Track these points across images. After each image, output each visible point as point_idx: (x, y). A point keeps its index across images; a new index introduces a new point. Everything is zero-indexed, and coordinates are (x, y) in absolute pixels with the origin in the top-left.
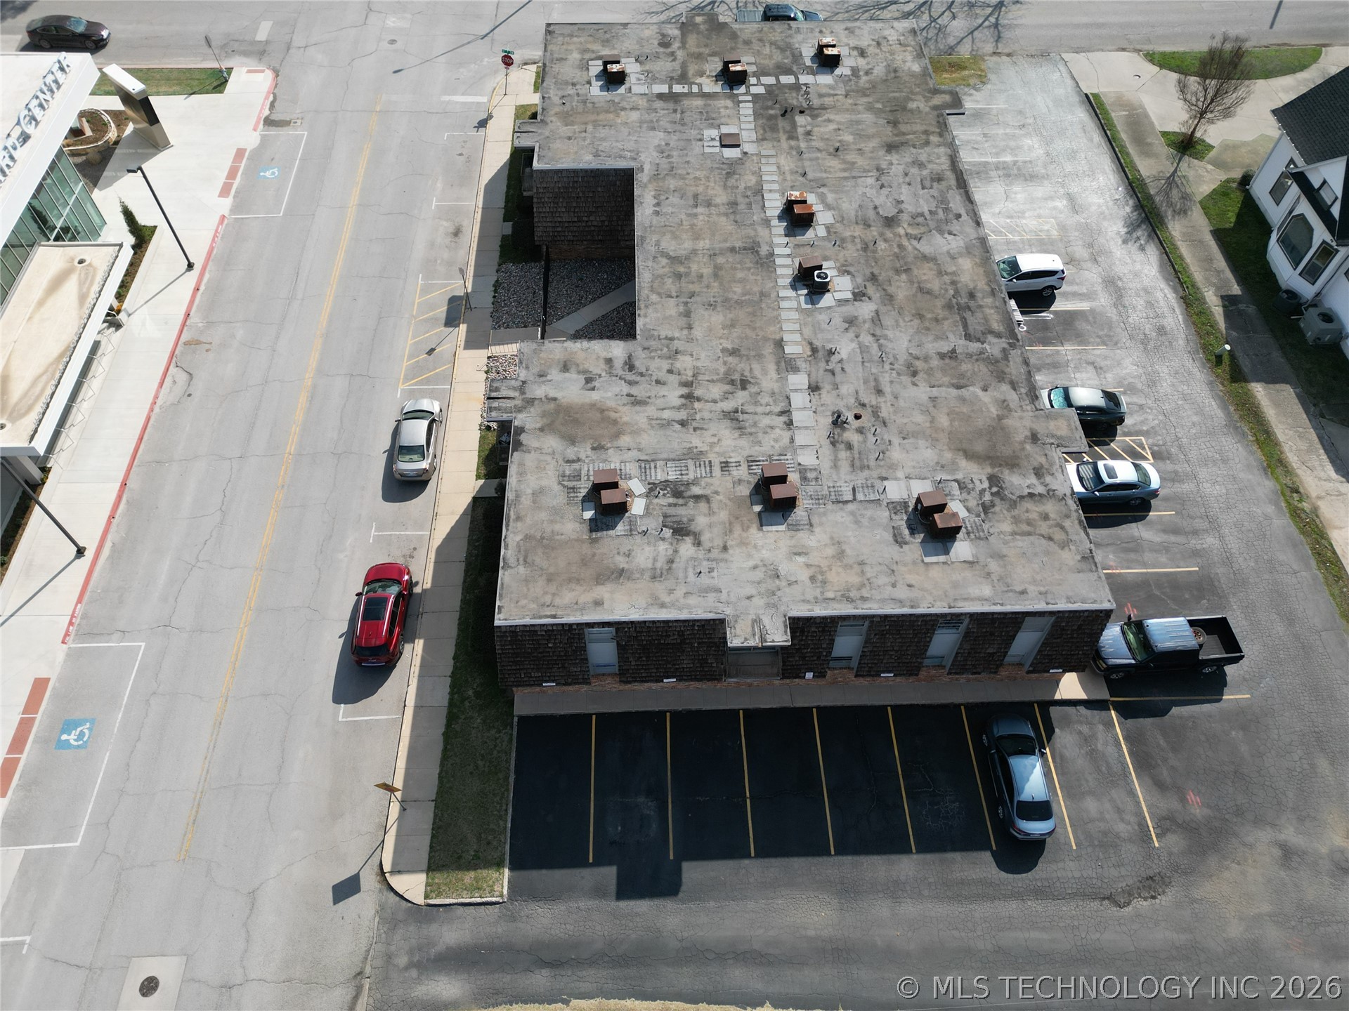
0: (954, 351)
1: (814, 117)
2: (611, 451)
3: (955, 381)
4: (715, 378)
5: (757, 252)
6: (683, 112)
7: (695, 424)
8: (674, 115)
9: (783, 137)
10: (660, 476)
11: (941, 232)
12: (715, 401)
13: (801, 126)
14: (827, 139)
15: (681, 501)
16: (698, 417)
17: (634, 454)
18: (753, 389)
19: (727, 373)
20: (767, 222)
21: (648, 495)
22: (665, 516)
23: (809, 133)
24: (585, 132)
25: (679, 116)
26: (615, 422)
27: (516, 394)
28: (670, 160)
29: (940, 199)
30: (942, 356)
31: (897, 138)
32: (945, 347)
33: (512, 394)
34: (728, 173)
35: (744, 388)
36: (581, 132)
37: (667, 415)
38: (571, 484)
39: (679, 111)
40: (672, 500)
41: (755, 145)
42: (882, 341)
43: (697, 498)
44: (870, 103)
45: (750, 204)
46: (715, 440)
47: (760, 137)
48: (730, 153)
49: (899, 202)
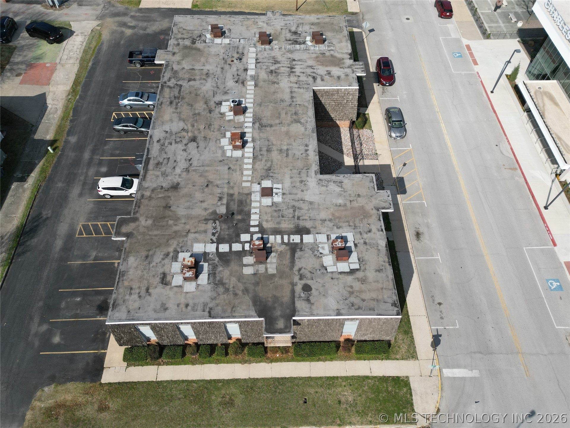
0: (189, 81)
1: (214, 213)
2: (319, 53)
3: (193, 71)
4: (282, 74)
5: (260, 125)
6: (294, 217)
7: (290, 60)
8: (299, 215)
9: (236, 197)
10: (302, 46)
11: (171, 133)
12: (283, 67)
13: (224, 204)
14: (210, 194)
15: (295, 40)
16: (289, 62)
17: (310, 52)
18: (268, 70)
19: (278, 75)
20: (253, 141)
21: (306, 41)
22: (300, 36)
23: (220, 199)
24: (350, 201)
25: (296, 214)
26: (318, 61)
27: (355, 70)
28: (301, 179)
29: (163, 151)
30: (194, 80)
31: (170, 194)
32: (192, 83)
33: (356, 70)
34: (270, 170)
35: (272, 71)
36: (353, 201)
37: (300, 63)
38: (330, 44)
39: (296, 217)
40: (298, 40)
41: (253, 190)
42: (215, 85)
43: (290, 40)
44: (176, 225)
45: (260, 150)
46: (283, 55)
47: (249, 196)
48: (267, 184)
49: (185, 150)
